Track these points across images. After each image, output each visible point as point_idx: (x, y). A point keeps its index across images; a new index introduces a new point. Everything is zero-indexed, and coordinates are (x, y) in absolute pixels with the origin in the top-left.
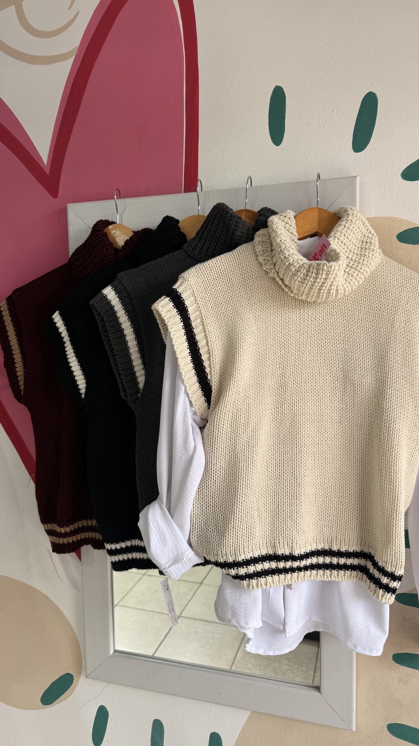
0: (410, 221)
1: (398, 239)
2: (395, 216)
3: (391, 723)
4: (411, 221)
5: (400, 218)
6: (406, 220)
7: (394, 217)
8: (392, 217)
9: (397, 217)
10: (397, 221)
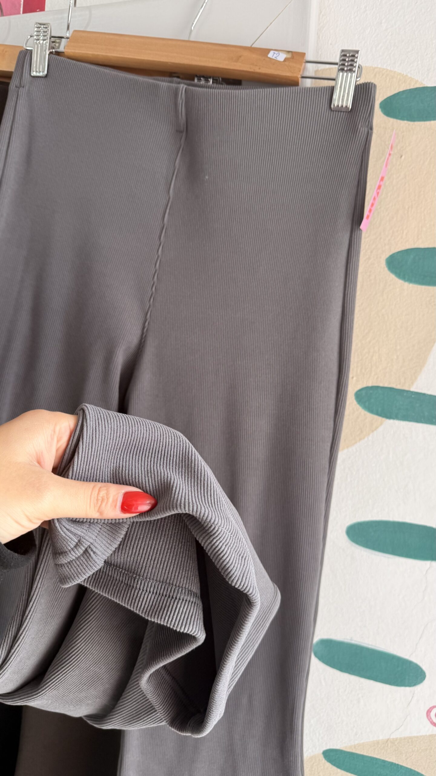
0: (406, 75)
1: (382, 111)
2: (379, 66)
4: (409, 75)
5: (389, 68)
6: (400, 74)
7: (377, 68)
8: (375, 68)
9: (385, 67)
10: (383, 75)
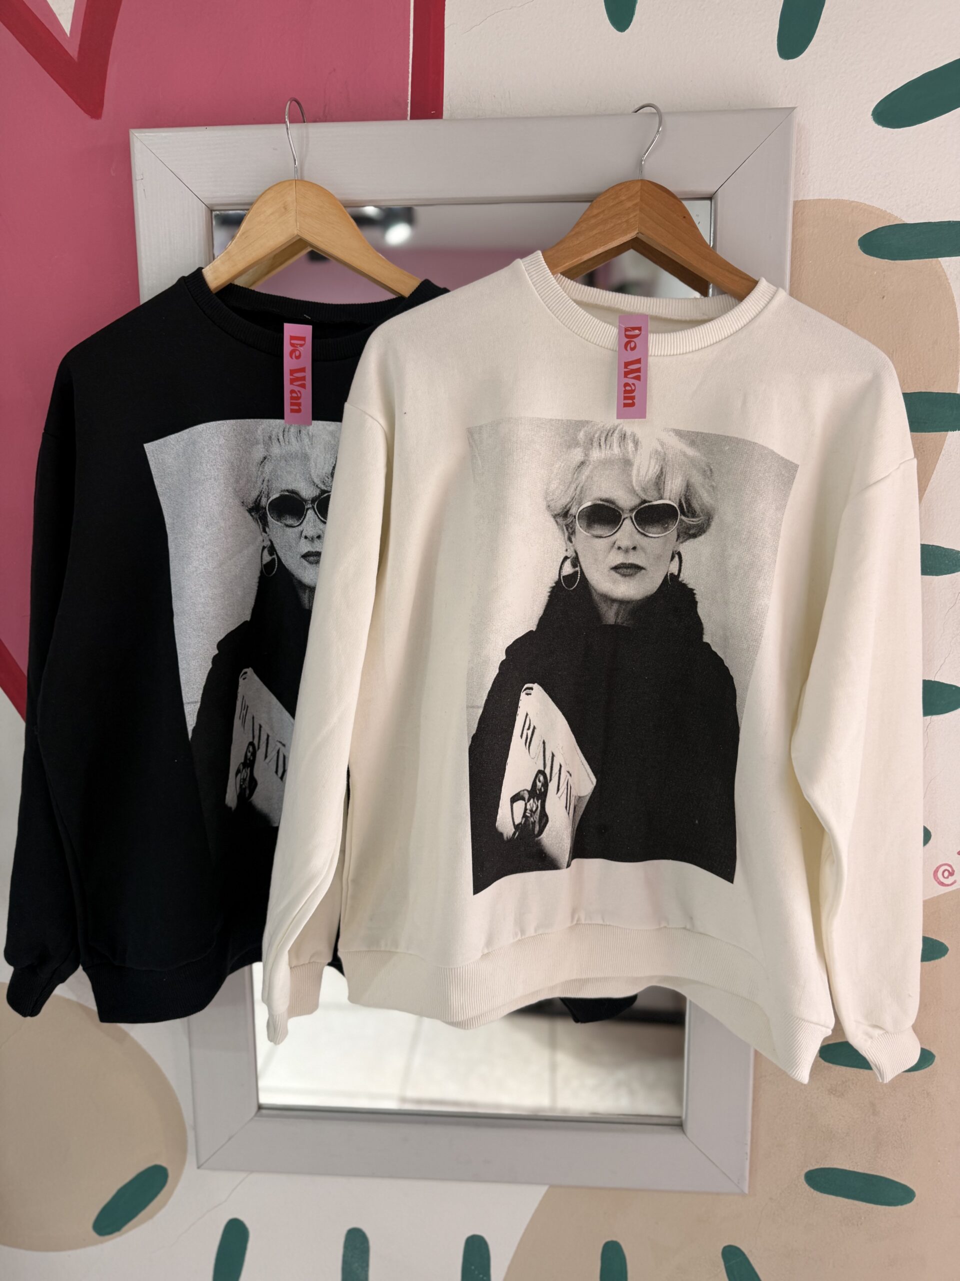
1: (861, 248)
2: (857, 200)
3: (812, 1168)
4: (888, 211)
5: (867, 203)
6: (879, 209)
8: (853, 202)
9: (862, 201)
10: (860, 210)
